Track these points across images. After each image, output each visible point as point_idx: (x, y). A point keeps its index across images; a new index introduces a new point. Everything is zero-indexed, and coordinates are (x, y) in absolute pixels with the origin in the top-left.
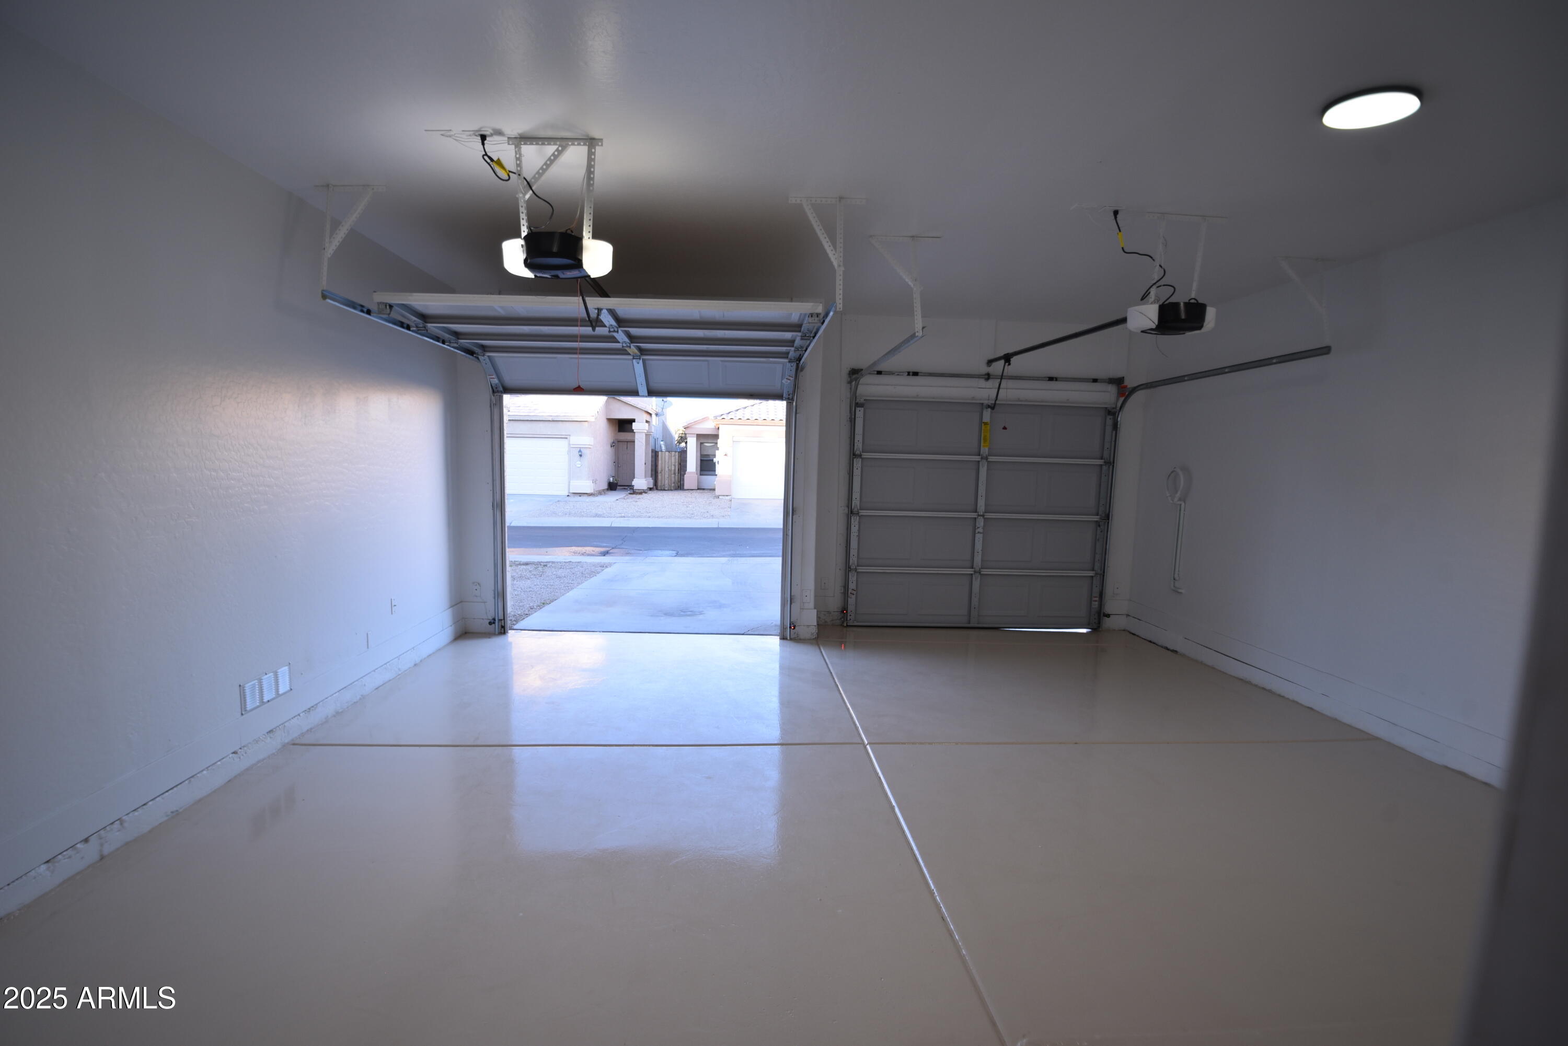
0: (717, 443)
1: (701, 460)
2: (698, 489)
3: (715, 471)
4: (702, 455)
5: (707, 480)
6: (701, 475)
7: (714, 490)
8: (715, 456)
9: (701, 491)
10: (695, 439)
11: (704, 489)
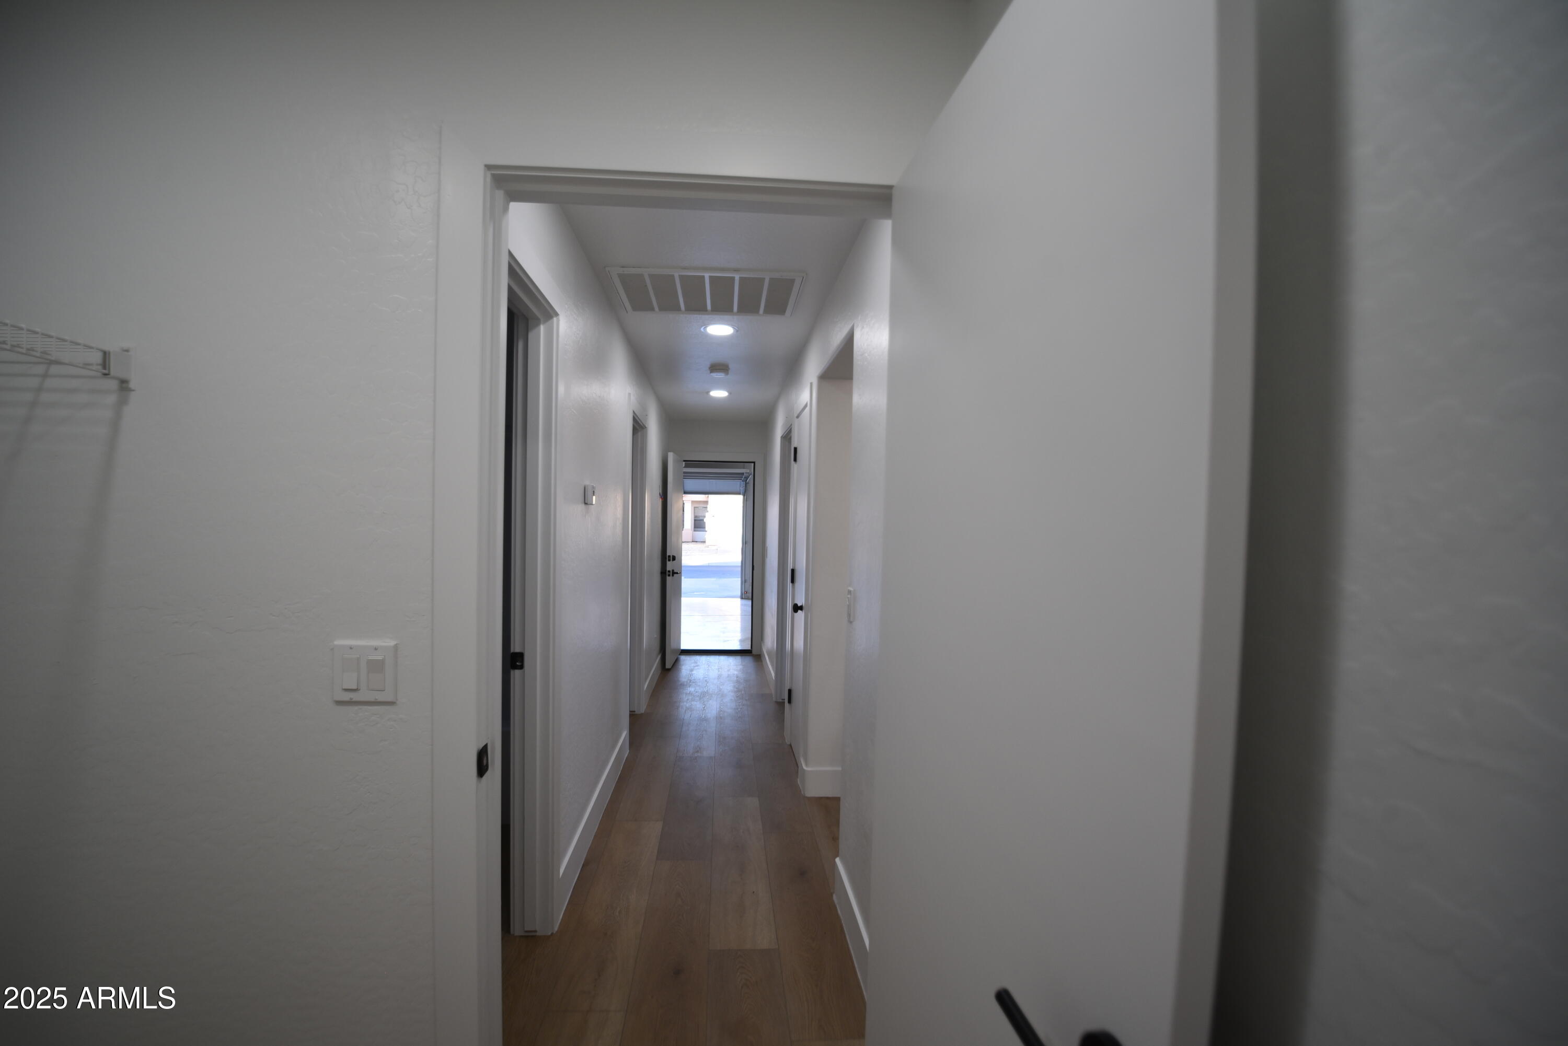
0: (707, 507)
1: (695, 520)
2: (693, 542)
3: (705, 528)
4: (695, 517)
5: (699, 534)
6: (694, 531)
7: (704, 542)
8: (705, 517)
9: (695, 543)
10: (690, 504)
11: (696, 542)
